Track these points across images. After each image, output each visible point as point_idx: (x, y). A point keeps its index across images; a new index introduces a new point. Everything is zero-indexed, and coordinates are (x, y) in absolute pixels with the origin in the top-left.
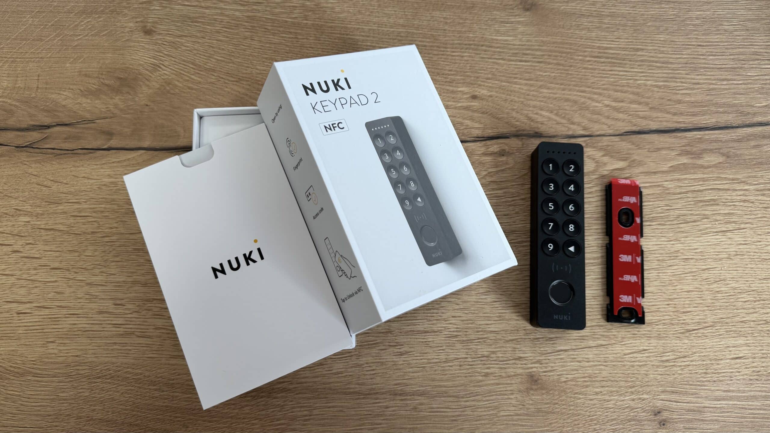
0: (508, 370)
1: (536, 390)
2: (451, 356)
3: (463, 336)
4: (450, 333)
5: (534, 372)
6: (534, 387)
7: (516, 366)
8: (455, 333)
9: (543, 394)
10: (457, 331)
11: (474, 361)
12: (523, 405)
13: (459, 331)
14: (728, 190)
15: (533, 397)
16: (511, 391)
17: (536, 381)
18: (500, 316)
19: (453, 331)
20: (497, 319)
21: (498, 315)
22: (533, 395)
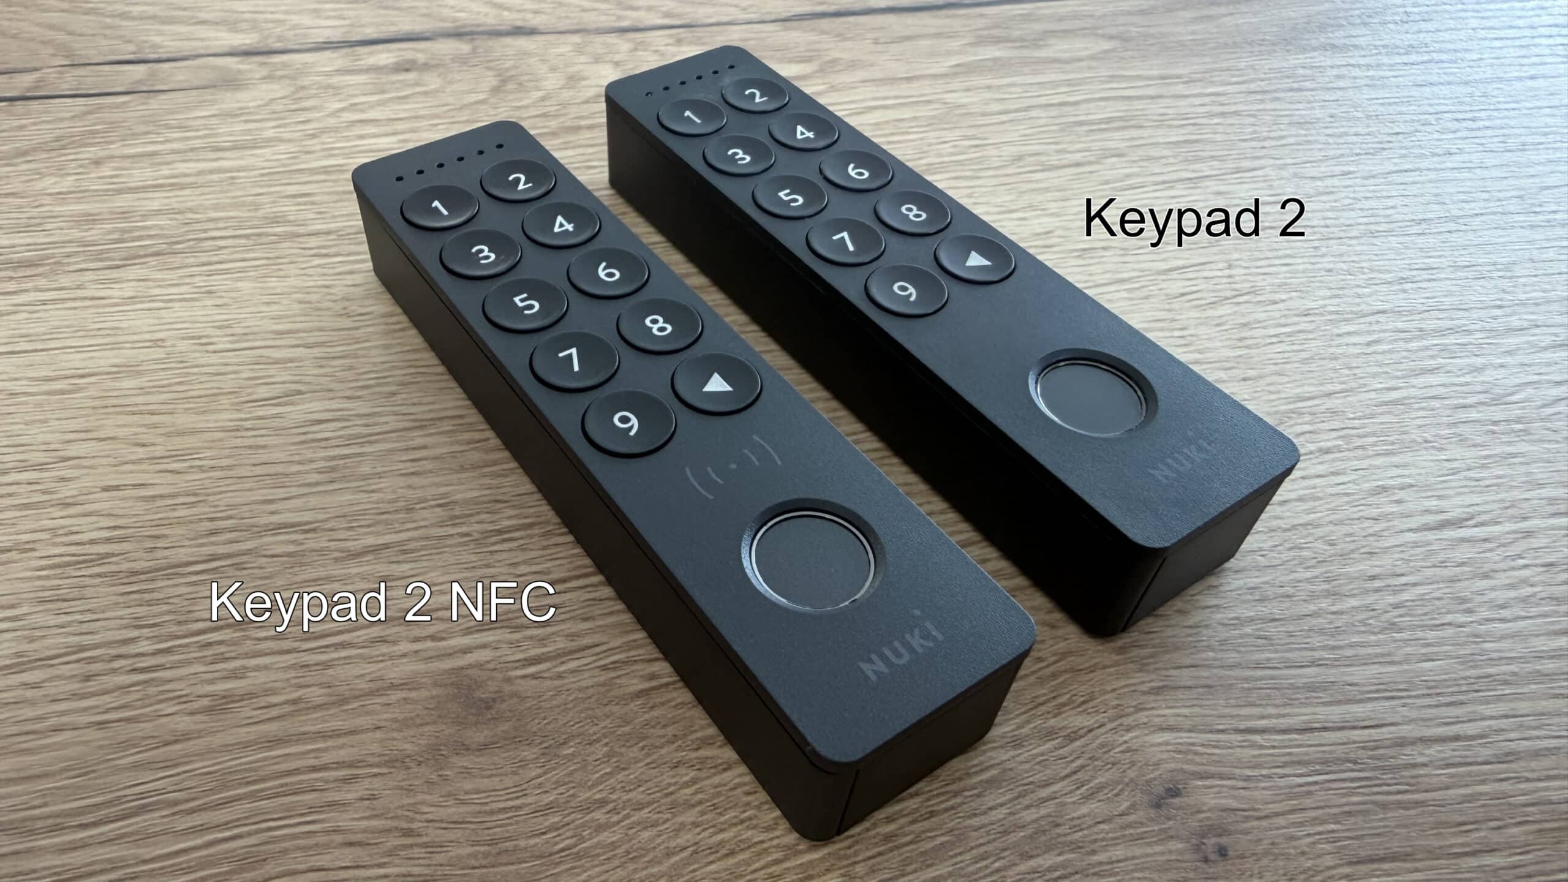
0: (339, 672)
1: (484, 748)
2: (50, 641)
3: (141, 554)
4: (73, 549)
5: (480, 666)
6: (477, 736)
7: (384, 649)
8: (102, 549)
9: (524, 764)
10: (108, 540)
11: (168, 651)
12: (408, 833)
13: (122, 540)
14: (1160, 97)
15: (468, 785)
16: (340, 765)
17: (488, 705)
18: (333, 469)
19: (92, 542)
20: (316, 477)
21: (322, 464)
22: (466, 773)
